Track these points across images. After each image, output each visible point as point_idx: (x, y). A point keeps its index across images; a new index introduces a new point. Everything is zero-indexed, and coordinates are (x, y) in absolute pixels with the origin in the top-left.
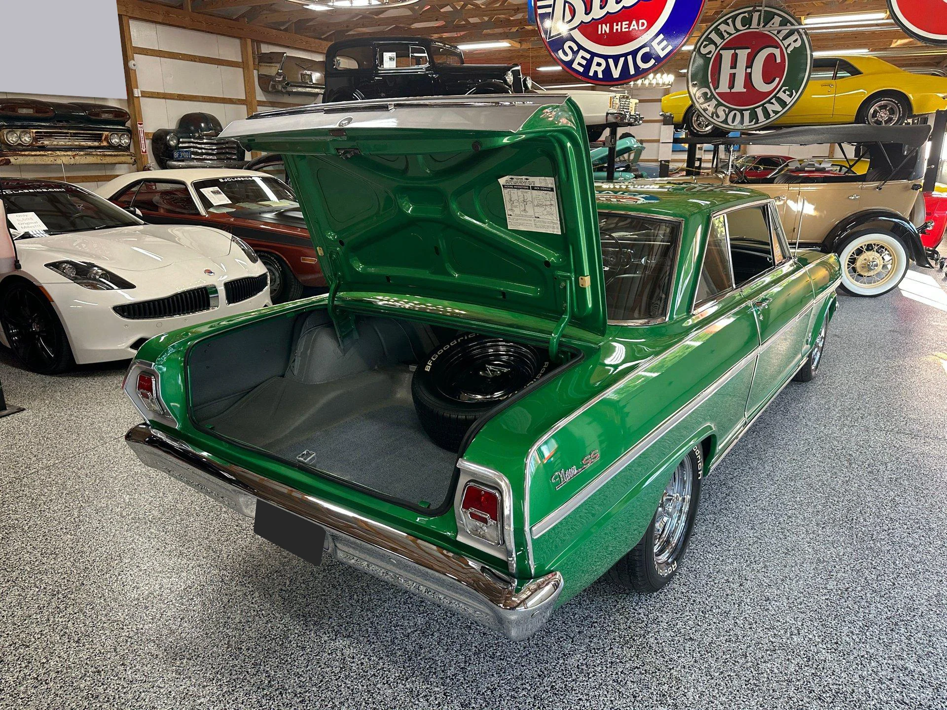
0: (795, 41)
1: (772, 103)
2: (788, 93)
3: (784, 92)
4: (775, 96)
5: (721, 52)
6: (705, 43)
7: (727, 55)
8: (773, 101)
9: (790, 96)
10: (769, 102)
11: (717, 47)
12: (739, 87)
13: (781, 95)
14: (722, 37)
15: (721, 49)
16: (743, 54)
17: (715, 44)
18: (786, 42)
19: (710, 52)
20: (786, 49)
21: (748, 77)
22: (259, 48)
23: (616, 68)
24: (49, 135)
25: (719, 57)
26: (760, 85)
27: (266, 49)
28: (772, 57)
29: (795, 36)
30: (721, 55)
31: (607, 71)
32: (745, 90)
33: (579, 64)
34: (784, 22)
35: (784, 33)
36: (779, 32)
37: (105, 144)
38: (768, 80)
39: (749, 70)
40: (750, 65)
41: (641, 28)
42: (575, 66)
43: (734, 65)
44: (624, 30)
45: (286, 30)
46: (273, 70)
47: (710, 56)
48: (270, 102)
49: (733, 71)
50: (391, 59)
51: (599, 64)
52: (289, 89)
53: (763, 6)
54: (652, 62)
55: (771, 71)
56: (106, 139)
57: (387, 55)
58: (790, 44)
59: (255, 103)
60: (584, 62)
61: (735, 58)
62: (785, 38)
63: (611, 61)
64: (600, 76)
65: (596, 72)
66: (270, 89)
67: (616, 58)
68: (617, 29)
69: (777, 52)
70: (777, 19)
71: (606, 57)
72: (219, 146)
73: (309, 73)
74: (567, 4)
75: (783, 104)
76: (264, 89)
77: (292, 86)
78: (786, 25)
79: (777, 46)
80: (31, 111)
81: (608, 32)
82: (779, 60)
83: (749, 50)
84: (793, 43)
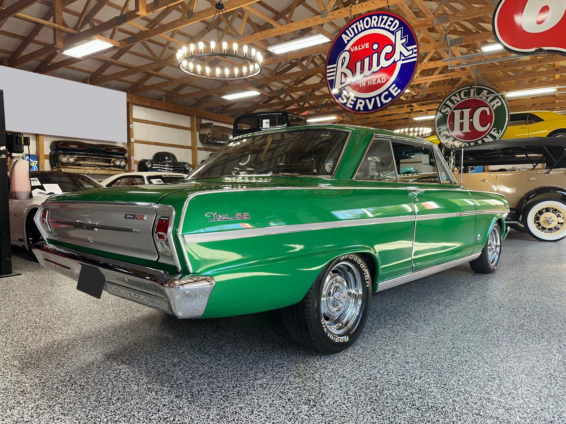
0: (497, 103)
1: (487, 138)
2: (496, 131)
3: (494, 131)
4: (488, 133)
5: (454, 111)
6: (444, 107)
7: (457, 113)
8: (488, 136)
9: (498, 133)
10: (485, 137)
11: (451, 108)
12: (466, 129)
13: (492, 133)
14: (454, 103)
15: (454, 109)
16: (467, 112)
17: (450, 107)
18: (492, 104)
19: (447, 112)
20: (492, 107)
21: (471, 124)
22: (200, 121)
23: (370, 104)
24: (84, 159)
25: (453, 114)
26: (478, 127)
27: (204, 121)
28: (484, 112)
29: (497, 100)
30: (454, 113)
31: (366, 106)
32: (470, 131)
33: (350, 104)
34: (489, 93)
35: (491, 98)
36: (487, 98)
37: (112, 164)
38: (483, 125)
39: (471, 120)
40: (471, 117)
41: (383, 82)
42: (348, 105)
43: (462, 118)
44: (373, 84)
45: (216, 113)
46: (207, 132)
47: (447, 113)
48: (205, 148)
49: (462, 121)
50: (267, 123)
51: (361, 103)
52: (215, 141)
53: (475, 85)
54: (390, 99)
55: (484, 119)
56: (113, 162)
57: (264, 121)
58: (494, 105)
59: (196, 149)
60: (353, 103)
61: (462, 114)
62: (491, 101)
63: (367, 101)
64: (362, 109)
65: (359, 108)
66: (205, 141)
67: (370, 99)
68: (370, 84)
69: (487, 109)
70: (485, 92)
71: (364, 99)
72: (174, 169)
73: (227, 134)
74: (343, 74)
75: (494, 137)
76: (202, 142)
77: (216, 140)
78: (491, 94)
79: (487, 106)
80: (75, 147)
81: (365, 86)
82: (488, 114)
83: (470, 109)
84: (496, 104)
